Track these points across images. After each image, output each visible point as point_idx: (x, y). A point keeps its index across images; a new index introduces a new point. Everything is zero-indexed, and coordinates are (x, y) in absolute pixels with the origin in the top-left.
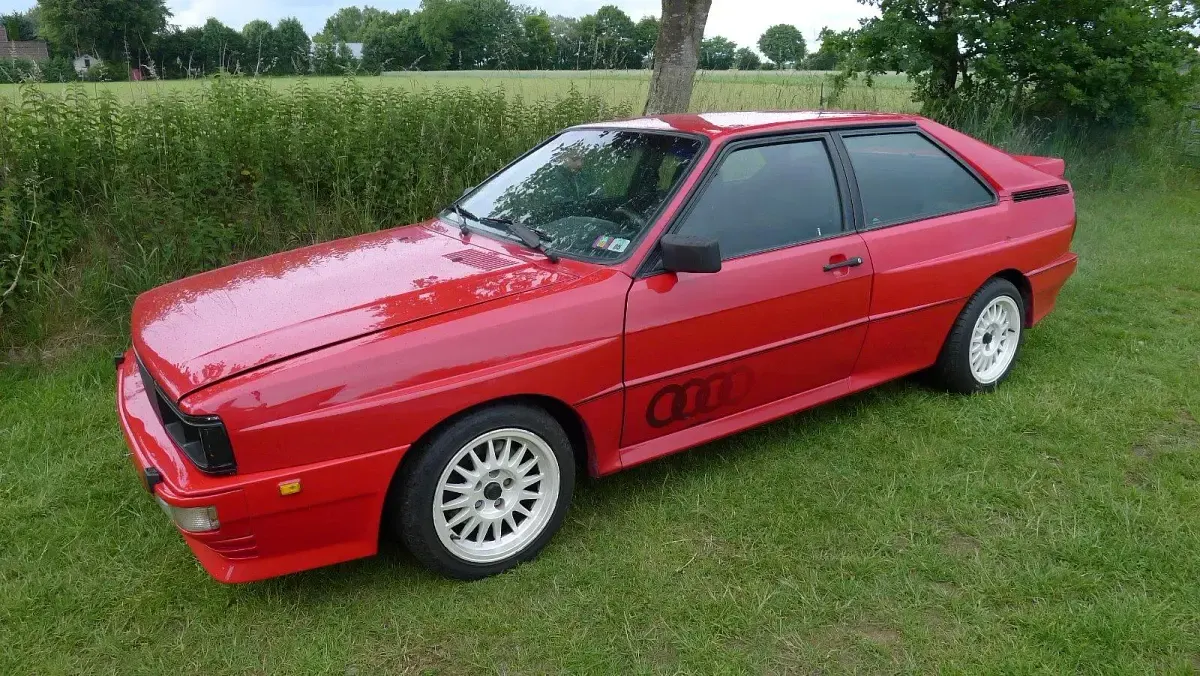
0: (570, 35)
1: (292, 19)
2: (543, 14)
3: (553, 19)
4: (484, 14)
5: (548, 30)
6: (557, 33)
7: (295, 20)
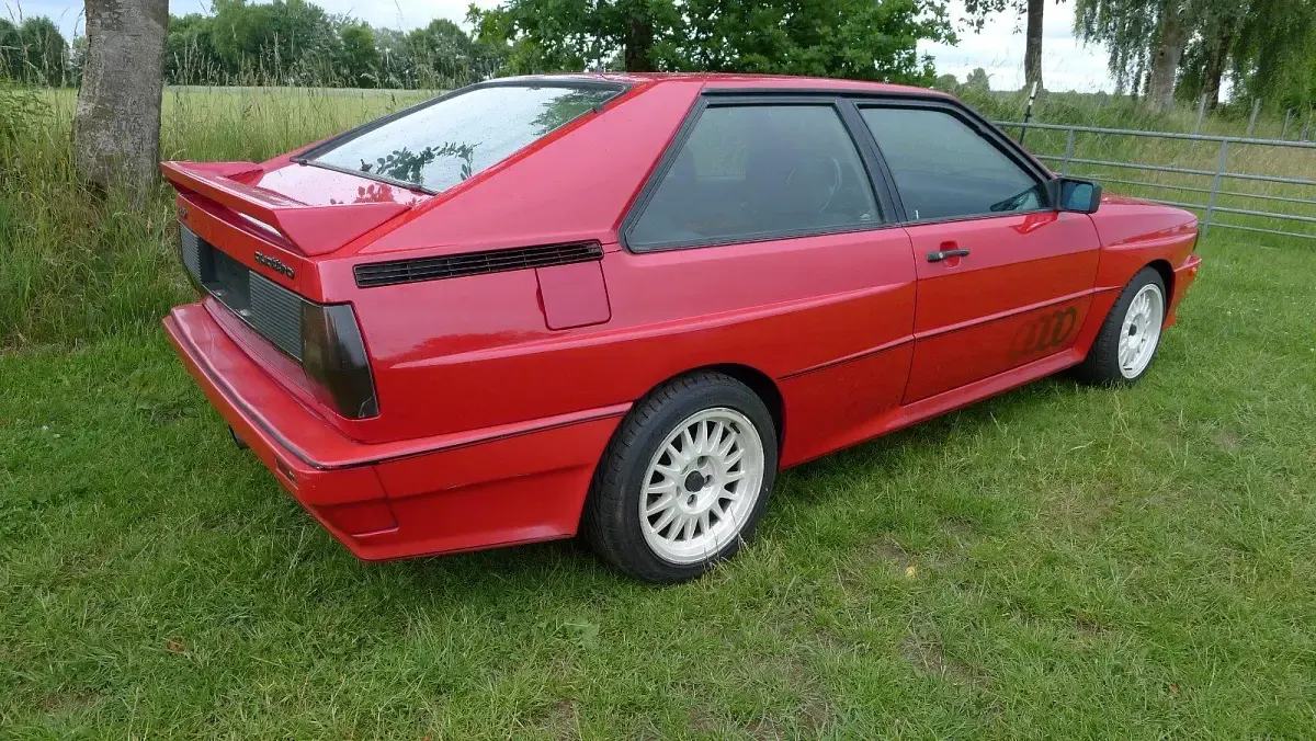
0: (398, 50)
1: (41, 18)
2: (365, 25)
3: (377, 31)
4: (292, 22)
5: (371, 44)
6: (382, 48)
7: (46, 20)
